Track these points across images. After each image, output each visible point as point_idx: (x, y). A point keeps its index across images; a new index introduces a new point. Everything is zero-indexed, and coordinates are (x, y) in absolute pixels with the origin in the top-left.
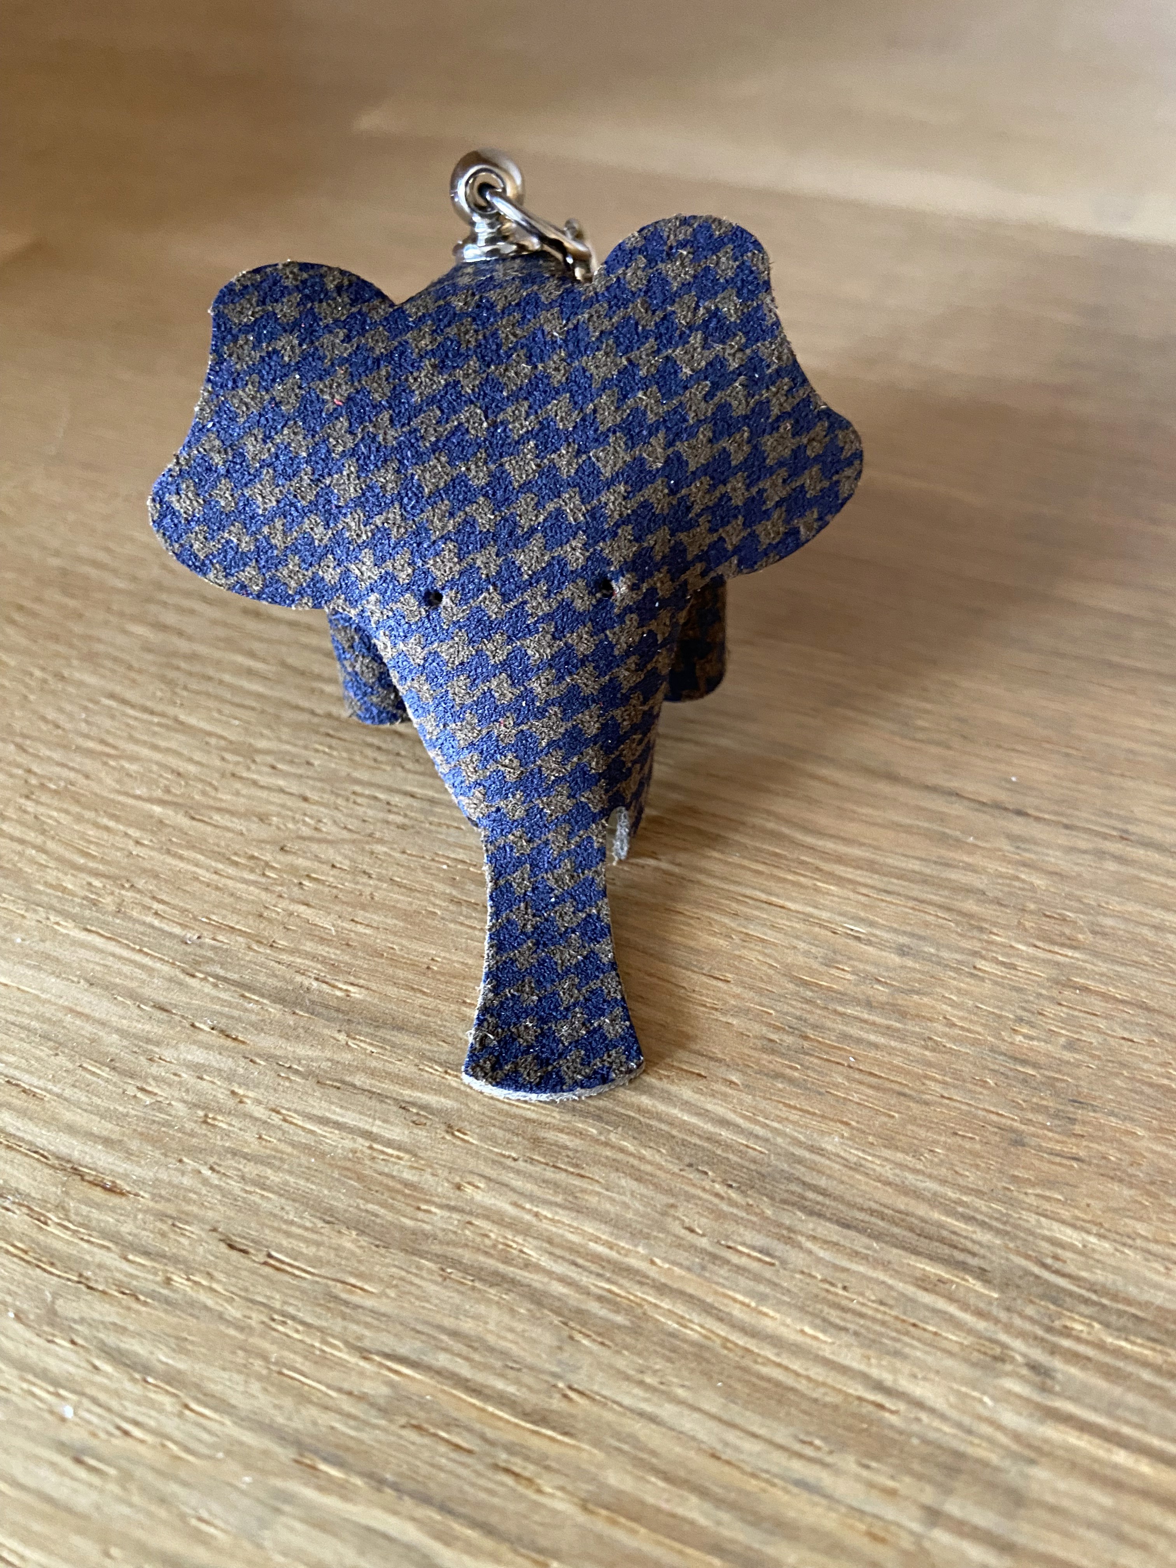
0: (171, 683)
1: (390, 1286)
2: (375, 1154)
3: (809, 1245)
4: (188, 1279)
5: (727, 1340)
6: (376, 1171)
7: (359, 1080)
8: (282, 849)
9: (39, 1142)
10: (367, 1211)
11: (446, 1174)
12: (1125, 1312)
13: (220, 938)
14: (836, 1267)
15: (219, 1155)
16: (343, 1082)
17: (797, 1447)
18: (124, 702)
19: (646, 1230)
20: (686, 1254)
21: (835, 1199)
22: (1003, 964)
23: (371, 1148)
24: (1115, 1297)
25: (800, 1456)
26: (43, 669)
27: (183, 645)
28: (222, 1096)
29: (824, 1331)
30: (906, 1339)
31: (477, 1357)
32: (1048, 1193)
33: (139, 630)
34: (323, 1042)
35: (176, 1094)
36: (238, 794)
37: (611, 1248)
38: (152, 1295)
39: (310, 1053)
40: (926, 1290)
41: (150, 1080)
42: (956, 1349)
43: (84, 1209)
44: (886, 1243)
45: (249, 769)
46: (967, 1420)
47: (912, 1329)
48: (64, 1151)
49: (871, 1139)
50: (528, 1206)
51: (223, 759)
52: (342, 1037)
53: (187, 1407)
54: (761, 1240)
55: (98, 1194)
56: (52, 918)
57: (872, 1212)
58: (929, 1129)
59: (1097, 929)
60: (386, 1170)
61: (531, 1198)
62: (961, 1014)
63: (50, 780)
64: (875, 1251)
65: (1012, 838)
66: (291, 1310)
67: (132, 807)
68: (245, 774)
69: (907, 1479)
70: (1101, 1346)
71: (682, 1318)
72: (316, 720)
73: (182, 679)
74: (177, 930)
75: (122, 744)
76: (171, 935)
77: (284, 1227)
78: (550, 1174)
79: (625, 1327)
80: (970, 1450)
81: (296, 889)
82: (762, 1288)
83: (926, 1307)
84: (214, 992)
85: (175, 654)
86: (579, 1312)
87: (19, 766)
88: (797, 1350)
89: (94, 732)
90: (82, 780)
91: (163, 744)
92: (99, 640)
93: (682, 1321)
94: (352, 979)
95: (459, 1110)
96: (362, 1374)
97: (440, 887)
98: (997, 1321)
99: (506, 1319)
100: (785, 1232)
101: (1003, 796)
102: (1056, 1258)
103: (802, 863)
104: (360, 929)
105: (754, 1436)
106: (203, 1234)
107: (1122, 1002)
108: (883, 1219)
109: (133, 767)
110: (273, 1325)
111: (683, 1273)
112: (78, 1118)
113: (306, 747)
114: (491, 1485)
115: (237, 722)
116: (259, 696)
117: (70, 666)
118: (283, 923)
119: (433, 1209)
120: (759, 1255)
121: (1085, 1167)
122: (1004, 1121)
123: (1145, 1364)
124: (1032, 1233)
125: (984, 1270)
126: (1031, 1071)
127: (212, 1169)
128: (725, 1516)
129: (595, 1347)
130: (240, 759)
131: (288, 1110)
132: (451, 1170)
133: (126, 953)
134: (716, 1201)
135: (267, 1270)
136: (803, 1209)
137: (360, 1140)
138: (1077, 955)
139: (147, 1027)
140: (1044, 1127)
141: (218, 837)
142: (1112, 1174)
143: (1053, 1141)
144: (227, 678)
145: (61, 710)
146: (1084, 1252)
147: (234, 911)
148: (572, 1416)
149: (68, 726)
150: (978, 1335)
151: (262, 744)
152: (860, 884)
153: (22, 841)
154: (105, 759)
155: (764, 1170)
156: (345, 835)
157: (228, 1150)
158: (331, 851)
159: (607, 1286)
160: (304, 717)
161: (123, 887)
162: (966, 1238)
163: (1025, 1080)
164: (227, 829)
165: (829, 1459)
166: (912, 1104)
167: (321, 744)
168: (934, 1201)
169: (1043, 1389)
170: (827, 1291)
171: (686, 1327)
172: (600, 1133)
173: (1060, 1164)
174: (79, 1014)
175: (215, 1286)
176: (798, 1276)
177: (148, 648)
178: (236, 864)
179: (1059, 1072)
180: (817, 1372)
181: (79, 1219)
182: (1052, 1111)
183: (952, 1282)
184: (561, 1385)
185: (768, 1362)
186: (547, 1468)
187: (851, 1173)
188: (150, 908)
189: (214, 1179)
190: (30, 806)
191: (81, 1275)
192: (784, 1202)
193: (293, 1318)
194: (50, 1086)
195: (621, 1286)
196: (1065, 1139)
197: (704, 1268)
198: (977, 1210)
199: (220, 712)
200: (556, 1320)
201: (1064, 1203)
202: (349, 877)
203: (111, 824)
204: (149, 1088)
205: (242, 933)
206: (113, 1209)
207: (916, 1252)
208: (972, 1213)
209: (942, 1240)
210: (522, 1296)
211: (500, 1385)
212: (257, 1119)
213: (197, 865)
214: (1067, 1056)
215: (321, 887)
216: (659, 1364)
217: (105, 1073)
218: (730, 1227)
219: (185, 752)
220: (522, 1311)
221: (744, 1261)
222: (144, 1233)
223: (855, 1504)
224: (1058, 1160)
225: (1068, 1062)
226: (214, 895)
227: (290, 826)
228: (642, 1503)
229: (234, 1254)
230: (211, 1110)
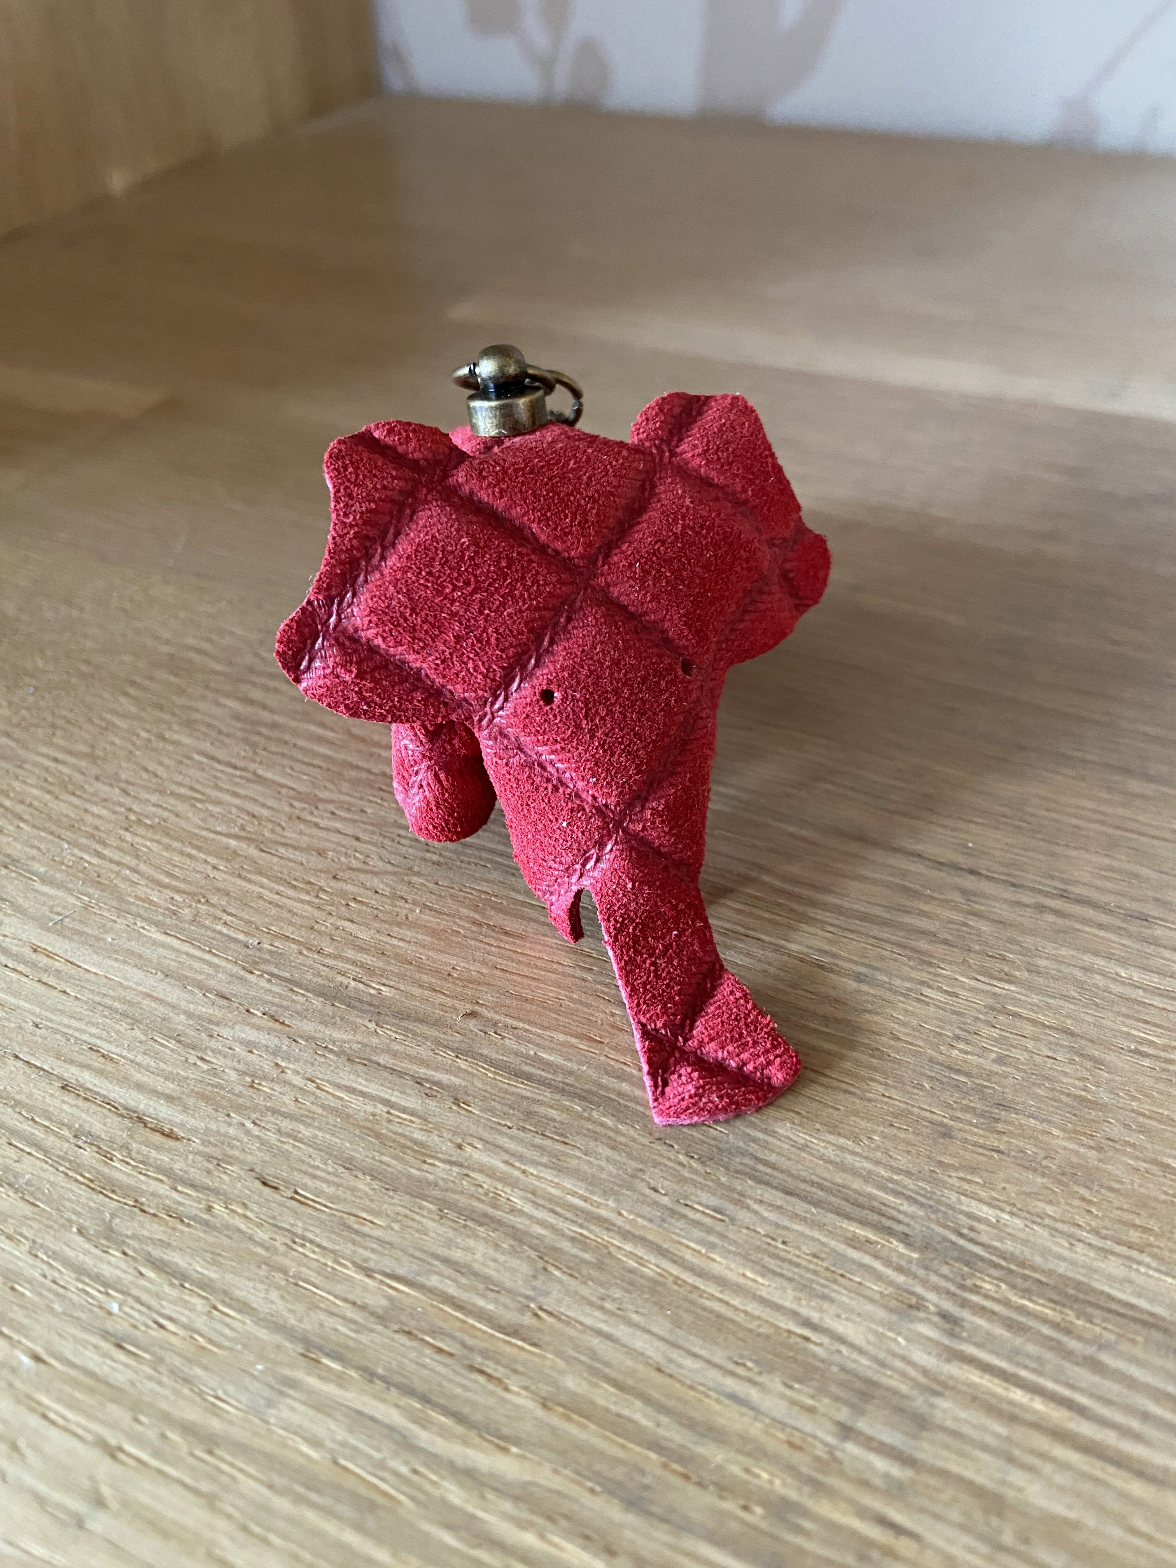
0: (254, 745)
1: (395, 1221)
2: (392, 1118)
3: (756, 1207)
4: (227, 1208)
5: (678, 1278)
6: (391, 1131)
7: (383, 1059)
8: (334, 877)
9: (112, 1096)
10: (381, 1162)
11: (450, 1136)
12: (1030, 1277)
13: (276, 944)
14: (777, 1225)
15: (261, 1111)
16: (370, 1060)
17: (731, 1366)
18: (213, 758)
19: (616, 1188)
20: (649, 1209)
21: (782, 1172)
22: (946, 992)
23: (388, 1113)
24: (1022, 1264)
25: (733, 1374)
26: (148, 731)
27: (265, 715)
28: (267, 1067)
29: (763, 1276)
30: (835, 1287)
31: (463, 1280)
32: (969, 1177)
33: (230, 703)
34: (355, 1028)
35: (229, 1063)
36: (301, 833)
37: (585, 1201)
38: (195, 1218)
39: (344, 1037)
40: (855, 1248)
41: (209, 1052)
42: (877, 1297)
43: (145, 1149)
44: (823, 1208)
45: (312, 813)
46: (882, 1355)
47: (839, 1278)
48: (132, 1104)
49: (818, 1126)
50: (517, 1164)
51: (291, 805)
52: (372, 1026)
53: (215, 1308)
54: (714, 1201)
55: (157, 1138)
56: (139, 924)
57: (813, 1184)
58: (869, 1120)
59: (1034, 968)
60: (400, 1130)
61: (521, 1158)
62: (906, 1031)
63: (147, 817)
64: (813, 1214)
65: (964, 892)
66: (310, 1236)
67: (212, 840)
68: (309, 818)
69: (826, 1401)
70: (1007, 1303)
71: (641, 1258)
72: (372, 777)
73: (263, 742)
74: (241, 937)
75: (208, 791)
76: (236, 940)
77: (311, 1170)
78: (538, 1140)
79: (592, 1263)
80: (884, 1380)
81: (343, 909)
82: (712, 1239)
83: (853, 1261)
84: (268, 986)
85: (258, 723)
86: (554, 1249)
87: (121, 805)
88: (738, 1289)
89: (187, 781)
90: (173, 818)
91: (242, 792)
92: (197, 710)
93: (640, 1260)
94: (384, 981)
95: (466, 1087)
96: (365, 1288)
97: (465, 911)
98: (915, 1276)
99: (491, 1251)
100: (736, 1196)
101: (960, 859)
102: (971, 1229)
103: (779, 905)
104: (395, 942)
105: (695, 1355)
106: (242, 1173)
107: (1049, 1027)
108: (822, 1189)
109: (216, 809)
110: (294, 1246)
111: (645, 1223)
112: (146, 1079)
113: (361, 799)
114: (465, 1382)
115: (305, 777)
116: (327, 758)
117: (170, 729)
118: (330, 935)
119: (437, 1163)
120: (712, 1213)
121: (1003, 1157)
122: (935, 1117)
123: (1045, 1320)
124: (952, 1208)
125: (907, 1235)
126: (963, 1079)
127: (254, 1123)
128: (664, 1420)
129: (565, 1278)
130: (307, 806)
131: (322, 1080)
132: (455, 1133)
133: (197, 953)
134: (679, 1168)
135: (294, 1203)
136: (754, 1178)
137: (380, 1106)
138: (1013, 988)
139: (210, 1011)
140: (970, 1124)
141: (282, 866)
142: (1027, 1164)
143: (978, 1135)
144: (300, 742)
145: (160, 763)
146: (997, 1225)
147: (291, 924)
148: (539, 1330)
149: (165, 776)
150: (898, 1287)
151: (325, 795)
152: (828, 923)
153: (118, 863)
154: (193, 802)
155: (722, 1146)
156: (389, 868)
157: (268, 1109)
158: (376, 880)
159: (579, 1230)
160: (364, 775)
161: (199, 901)
162: (894, 1208)
163: (957, 1087)
164: (290, 860)
165: (758, 1379)
166: (857, 1101)
167: (374, 796)
168: (868, 1177)
169: (952, 1335)
170: (769, 1244)
171: (644, 1266)
172: (584, 1110)
173: (982, 1154)
174: (155, 999)
175: (248, 1214)
176: (745, 1231)
177: (237, 717)
178: (295, 887)
179: (989, 1081)
180: (753, 1308)
181: (140, 1157)
182: (979, 1112)
183: (878, 1243)
184: (532, 1305)
185: (712, 1297)
186: (515, 1371)
187: (798, 1152)
188: (220, 919)
189: (256, 1131)
190: (128, 837)
191: (136, 1201)
192: (737, 1172)
193: (311, 1242)
194: (125, 1053)
195: (591, 1231)
196: (987, 1134)
197: (663, 1220)
198: (904, 1187)
199: (292, 769)
200: (533, 1254)
201: (983, 1186)
202: (388, 901)
203: (194, 852)
204: (207, 1058)
205: (294, 941)
206: (169, 1151)
207: (848, 1217)
208: (900, 1189)
209: (872, 1209)
210: (506, 1234)
211: (481, 1303)
212: (294, 1086)
213: (262, 887)
214: (996, 1068)
215: (364, 908)
216: (618, 1294)
217: (172, 1044)
218: (689, 1189)
219: (261, 799)
220: (505, 1246)
221: (698, 1216)
222: (192, 1170)
223: (779, 1416)
224: (980, 1150)
225: (997, 1073)
226: (274, 911)
227: (343, 859)
228: (592, 1403)
229: (267, 1190)
230: (257, 1077)
